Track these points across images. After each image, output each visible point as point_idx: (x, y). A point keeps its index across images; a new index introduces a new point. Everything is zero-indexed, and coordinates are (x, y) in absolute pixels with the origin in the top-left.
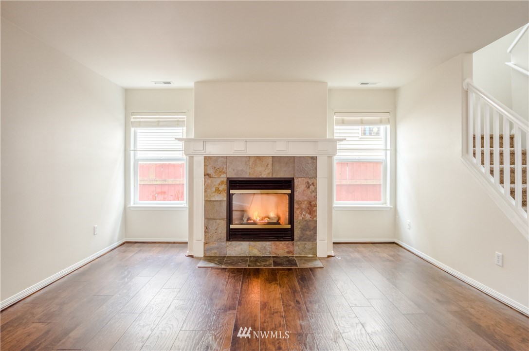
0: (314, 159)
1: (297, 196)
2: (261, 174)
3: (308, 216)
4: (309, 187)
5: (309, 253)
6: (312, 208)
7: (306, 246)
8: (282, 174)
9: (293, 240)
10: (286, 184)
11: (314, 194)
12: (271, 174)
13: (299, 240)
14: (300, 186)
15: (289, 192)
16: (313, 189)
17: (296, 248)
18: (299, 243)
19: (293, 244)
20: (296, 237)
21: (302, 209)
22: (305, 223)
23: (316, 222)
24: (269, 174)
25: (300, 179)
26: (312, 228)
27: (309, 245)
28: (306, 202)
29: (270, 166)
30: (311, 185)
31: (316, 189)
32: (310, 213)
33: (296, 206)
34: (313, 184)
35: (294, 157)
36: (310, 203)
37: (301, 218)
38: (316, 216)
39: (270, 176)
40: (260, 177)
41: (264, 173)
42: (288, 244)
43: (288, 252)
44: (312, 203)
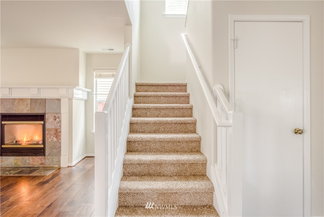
0: (59, 100)
1: (48, 126)
2: (23, 111)
3: (55, 139)
4: (55, 119)
5: (56, 165)
6: (57, 133)
7: (54, 159)
8: (37, 111)
9: (45, 156)
10: (40, 117)
11: (59, 124)
12: (30, 110)
13: (49, 155)
14: (49, 118)
15: (42, 122)
16: (59, 121)
17: (47, 161)
18: (49, 157)
19: (45, 158)
20: (47, 154)
21: (51, 134)
22: (53, 144)
23: (60, 143)
24: (28, 110)
25: (50, 114)
26: (57, 147)
27: (55, 159)
28: (53, 130)
29: (29, 105)
30: (57, 118)
31: (60, 121)
32: (56, 137)
33: (47, 132)
34: (58, 117)
35: (45, 99)
36: (56, 130)
37: (50, 141)
38: (60, 139)
39: (29, 112)
40: (22, 112)
41: (25, 110)
42: (41, 158)
43: (41, 164)
44: (58, 130)
